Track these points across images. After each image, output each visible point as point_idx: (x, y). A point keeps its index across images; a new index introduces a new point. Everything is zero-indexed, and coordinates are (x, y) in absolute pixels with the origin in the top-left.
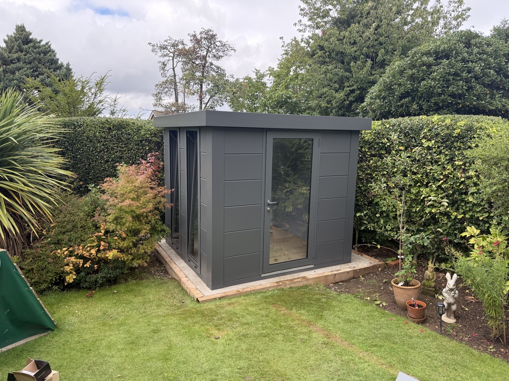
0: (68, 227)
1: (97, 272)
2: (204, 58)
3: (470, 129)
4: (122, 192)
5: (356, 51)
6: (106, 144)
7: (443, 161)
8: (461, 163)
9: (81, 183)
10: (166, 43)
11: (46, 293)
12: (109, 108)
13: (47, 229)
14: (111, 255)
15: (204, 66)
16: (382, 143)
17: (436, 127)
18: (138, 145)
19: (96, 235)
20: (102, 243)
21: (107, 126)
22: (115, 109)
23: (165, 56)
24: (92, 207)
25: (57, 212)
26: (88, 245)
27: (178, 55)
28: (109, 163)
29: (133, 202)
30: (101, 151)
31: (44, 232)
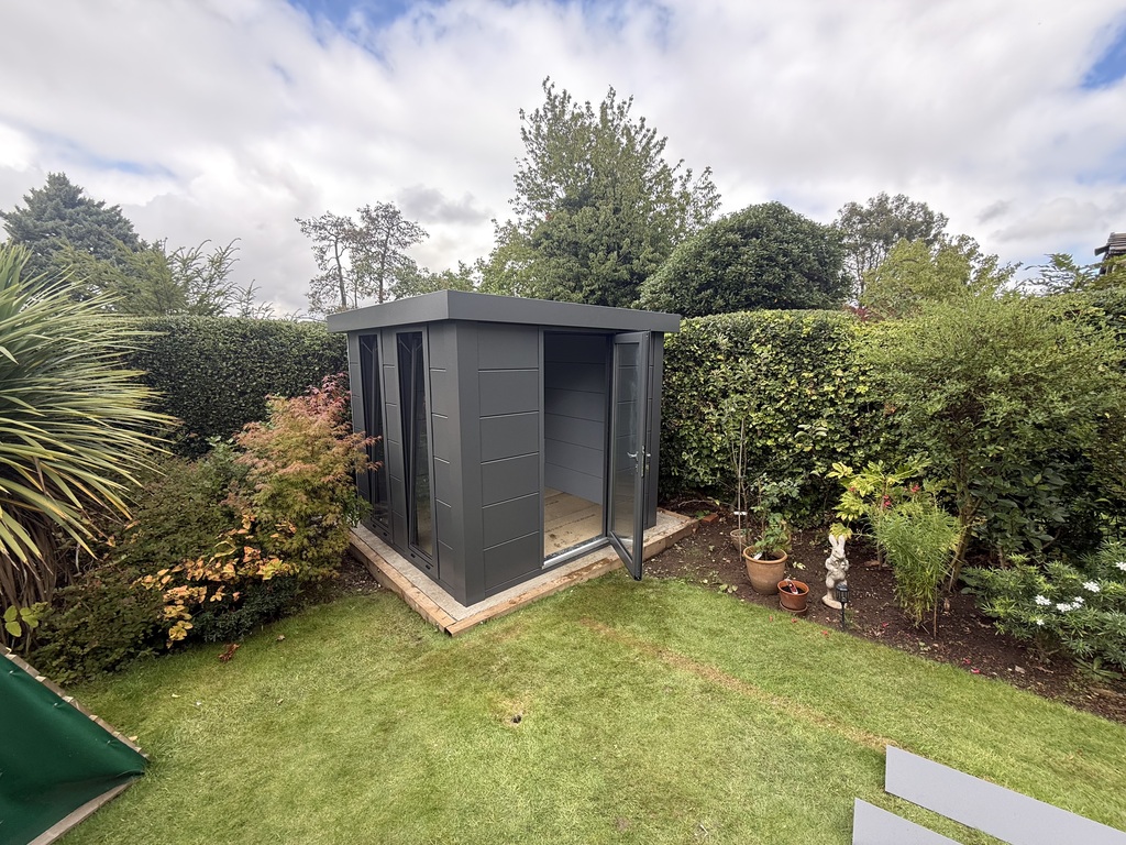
0: (167, 525)
1: (238, 605)
2: (384, 244)
3: (822, 327)
4: (281, 447)
5: (593, 241)
6: (239, 363)
7: (784, 373)
8: (811, 375)
9: (193, 435)
10: (325, 221)
11: (122, 666)
12: (239, 306)
13: (117, 534)
14: (268, 570)
15: (383, 256)
16: (690, 351)
17: (772, 325)
18: (300, 364)
19: (232, 533)
20: (248, 550)
21: (240, 331)
22: (251, 307)
23: (323, 239)
24: (220, 479)
25: (139, 497)
26: (217, 556)
27: (343, 238)
28: (247, 396)
29: (308, 466)
30: (228, 376)
31: (109, 543)
